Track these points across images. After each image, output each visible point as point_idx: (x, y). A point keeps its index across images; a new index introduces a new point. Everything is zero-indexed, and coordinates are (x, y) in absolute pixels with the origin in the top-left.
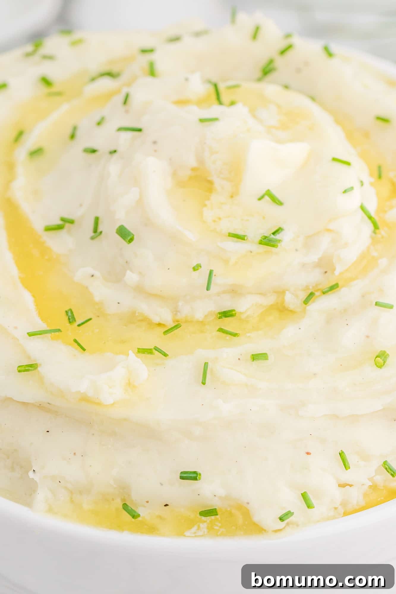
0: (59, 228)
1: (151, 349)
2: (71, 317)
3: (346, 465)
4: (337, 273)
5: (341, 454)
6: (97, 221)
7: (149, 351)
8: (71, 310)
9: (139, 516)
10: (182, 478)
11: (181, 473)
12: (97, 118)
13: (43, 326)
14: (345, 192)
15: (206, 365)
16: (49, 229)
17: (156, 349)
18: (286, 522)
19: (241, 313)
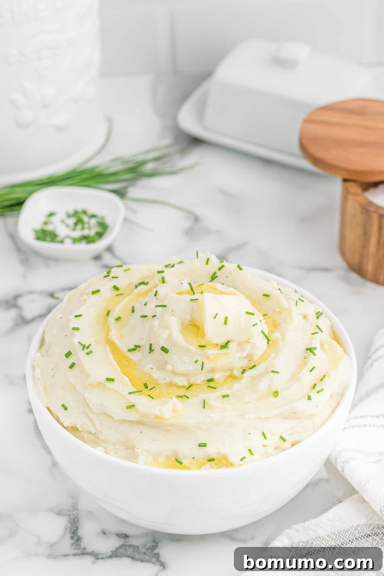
0: (134, 350)
1: (182, 396)
2: (146, 386)
3: (265, 438)
4: (254, 360)
5: (263, 433)
6: (151, 345)
7: (181, 397)
8: (146, 383)
9: (182, 463)
10: (199, 446)
11: (199, 444)
12: (144, 303)
13: (134, 390)
14: (254, 326)
15: (204, 401)
16: (129, 350)
17: (184, 396)
18: (243, 461)
19: (216, 379)
